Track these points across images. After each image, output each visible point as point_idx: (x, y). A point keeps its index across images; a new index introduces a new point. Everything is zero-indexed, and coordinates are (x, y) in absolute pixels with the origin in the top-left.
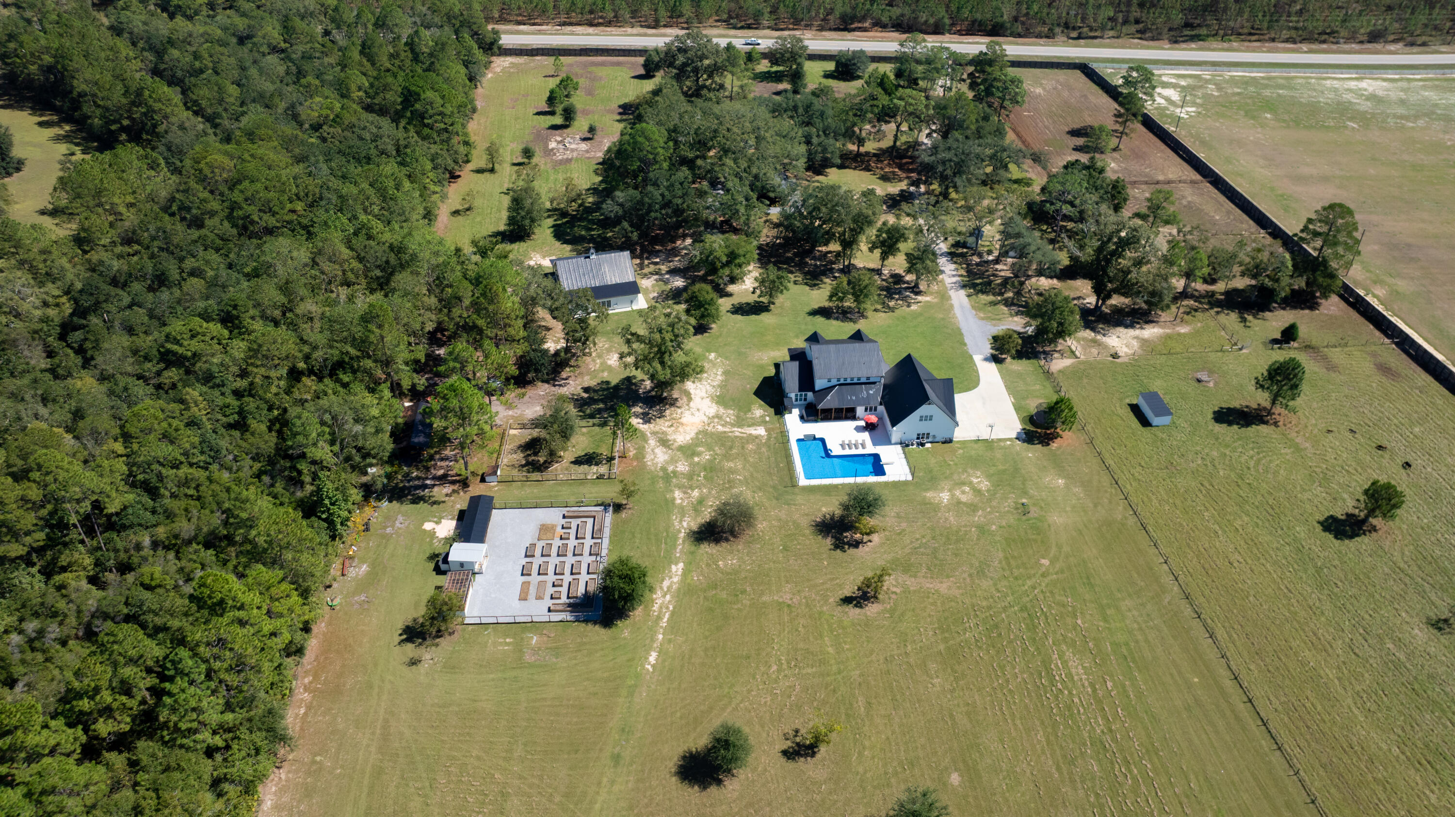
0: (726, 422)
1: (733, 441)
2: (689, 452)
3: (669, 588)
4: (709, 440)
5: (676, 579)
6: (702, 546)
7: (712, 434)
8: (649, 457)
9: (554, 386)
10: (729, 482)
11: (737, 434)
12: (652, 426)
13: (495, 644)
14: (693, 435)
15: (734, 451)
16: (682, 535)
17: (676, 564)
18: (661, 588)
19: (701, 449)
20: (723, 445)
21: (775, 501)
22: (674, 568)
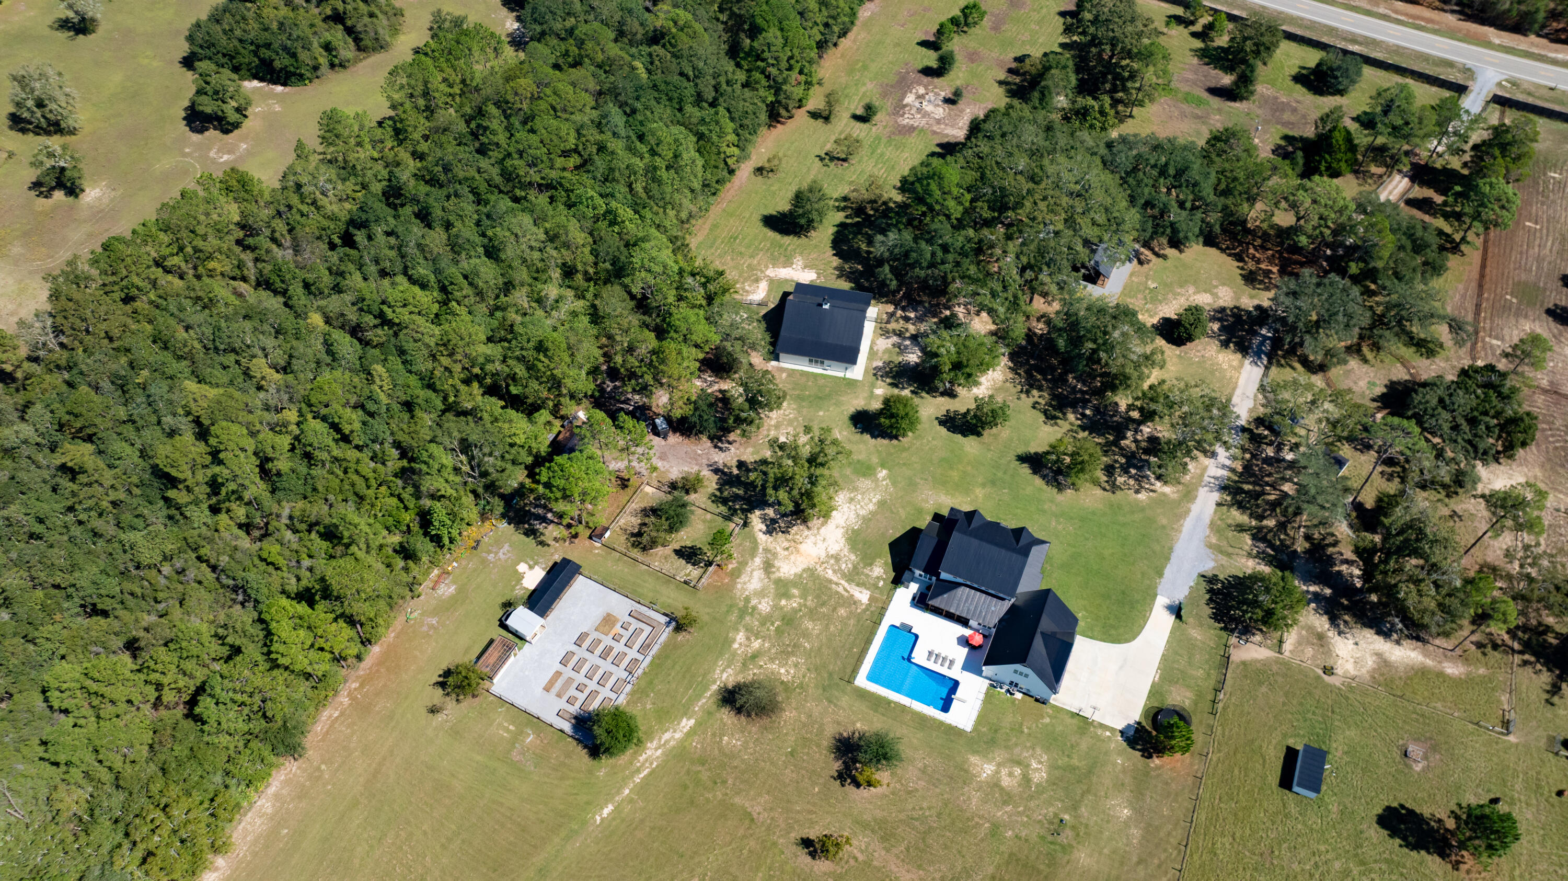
0: (840, 569)
1: (830, 597)
2: (782, 590)
3: (667, 742)
4: (810, 584)
5: (678, 735)
6: (723, 710)
7: (818, 577)
8: (744, 578)
9: (716, 447)
10: (795, 646)
11: (840, 589)
12: (770, 539)
13: (500, 724)
14: (799, 570)
15: (824, 610)
16: (715, 687)
17: (689, 719)
18: (660, 739)
19: (795, 591)
20: (818, 597)
21: (820, 691)
22: (684, 720)
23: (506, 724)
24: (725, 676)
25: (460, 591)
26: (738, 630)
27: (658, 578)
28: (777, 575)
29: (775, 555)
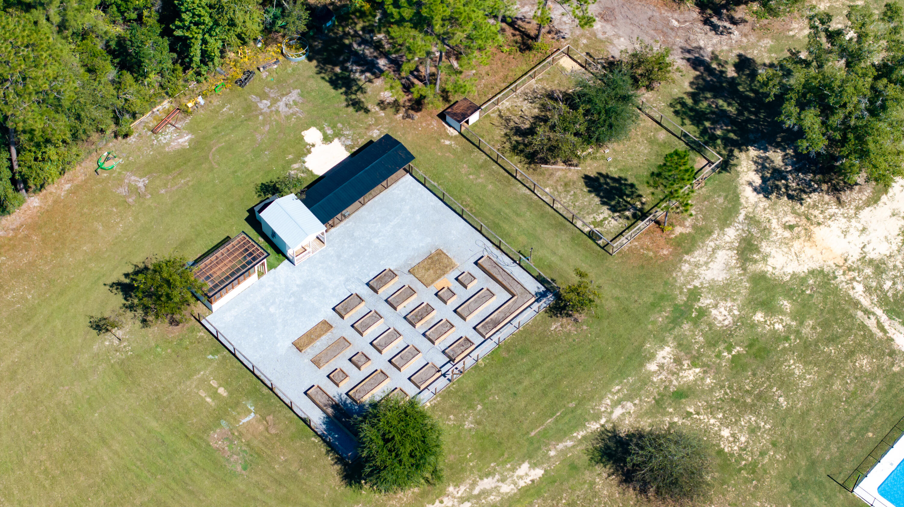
5: (506, 488)
7: (836, 291)
8: (698, 256)
11: (871, 323)
12: (764, 203)
13: (203, 381)
14: (802, 269)
16: (594, 426)
17: (534, 466)
18: (474, 484)
19: (786, 304)
22: (525, 466)
23: (214, 384)
24: (618, 412)
25: (196, 145)
26: (663, 342)
27: (543, 216)
28: (760, 267)
29: (766, 232)
